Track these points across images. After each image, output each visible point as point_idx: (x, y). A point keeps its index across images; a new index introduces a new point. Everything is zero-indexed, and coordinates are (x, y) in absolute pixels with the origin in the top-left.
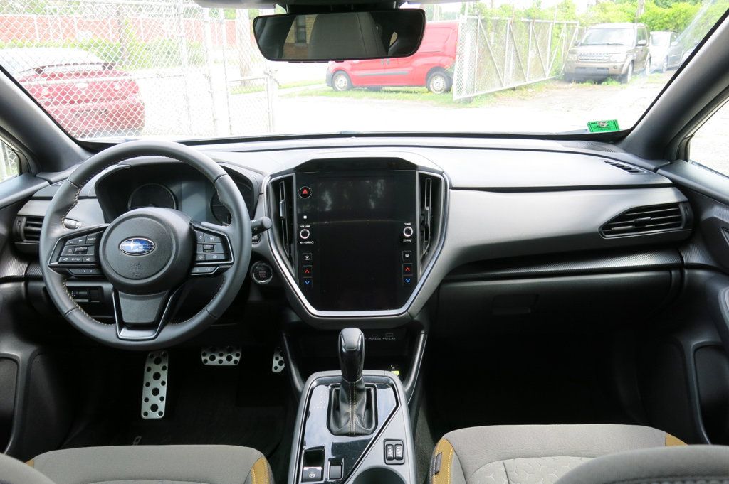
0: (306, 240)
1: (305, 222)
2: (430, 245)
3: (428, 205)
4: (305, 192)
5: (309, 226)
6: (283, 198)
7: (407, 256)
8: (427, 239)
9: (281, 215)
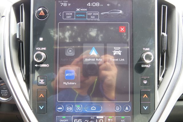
0: (41, 63)
1: (41, 45)
2: (166, 70)
3: (164, 31)
4: (42, 13)
5: (45, 49)
6: (22, 21)
7: (145, 82)
8: (162, 64)
9: (18, 37)
